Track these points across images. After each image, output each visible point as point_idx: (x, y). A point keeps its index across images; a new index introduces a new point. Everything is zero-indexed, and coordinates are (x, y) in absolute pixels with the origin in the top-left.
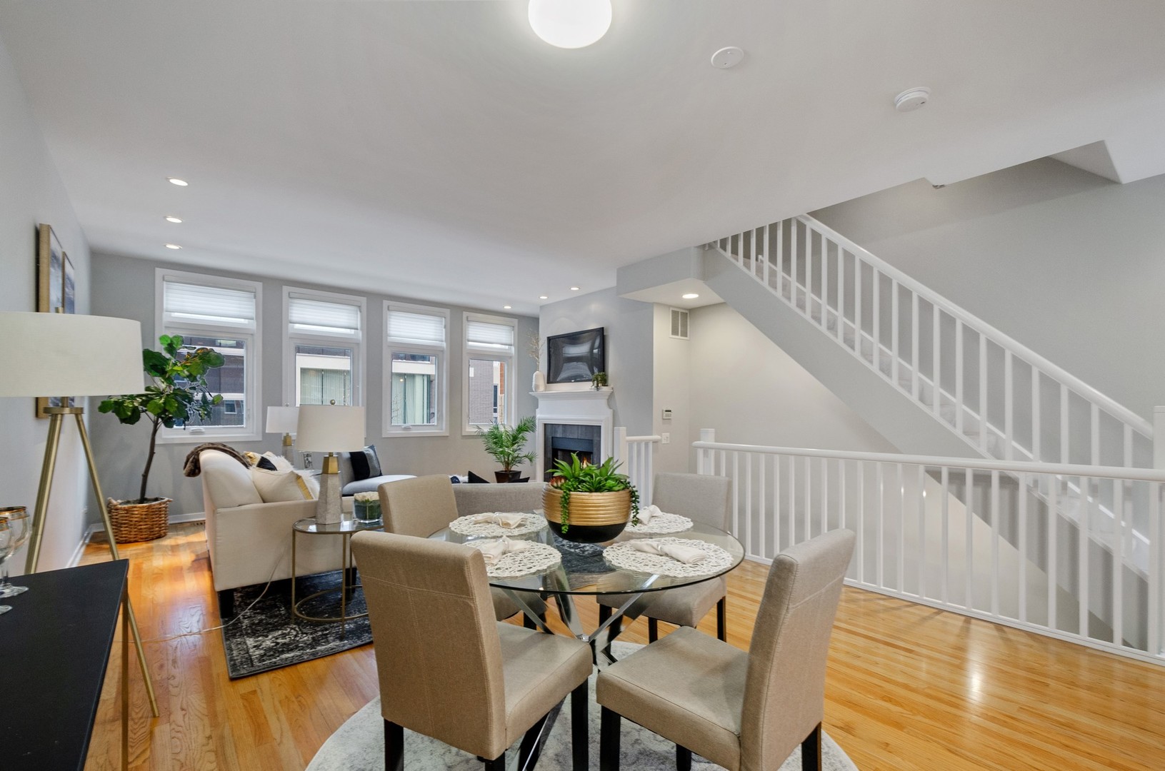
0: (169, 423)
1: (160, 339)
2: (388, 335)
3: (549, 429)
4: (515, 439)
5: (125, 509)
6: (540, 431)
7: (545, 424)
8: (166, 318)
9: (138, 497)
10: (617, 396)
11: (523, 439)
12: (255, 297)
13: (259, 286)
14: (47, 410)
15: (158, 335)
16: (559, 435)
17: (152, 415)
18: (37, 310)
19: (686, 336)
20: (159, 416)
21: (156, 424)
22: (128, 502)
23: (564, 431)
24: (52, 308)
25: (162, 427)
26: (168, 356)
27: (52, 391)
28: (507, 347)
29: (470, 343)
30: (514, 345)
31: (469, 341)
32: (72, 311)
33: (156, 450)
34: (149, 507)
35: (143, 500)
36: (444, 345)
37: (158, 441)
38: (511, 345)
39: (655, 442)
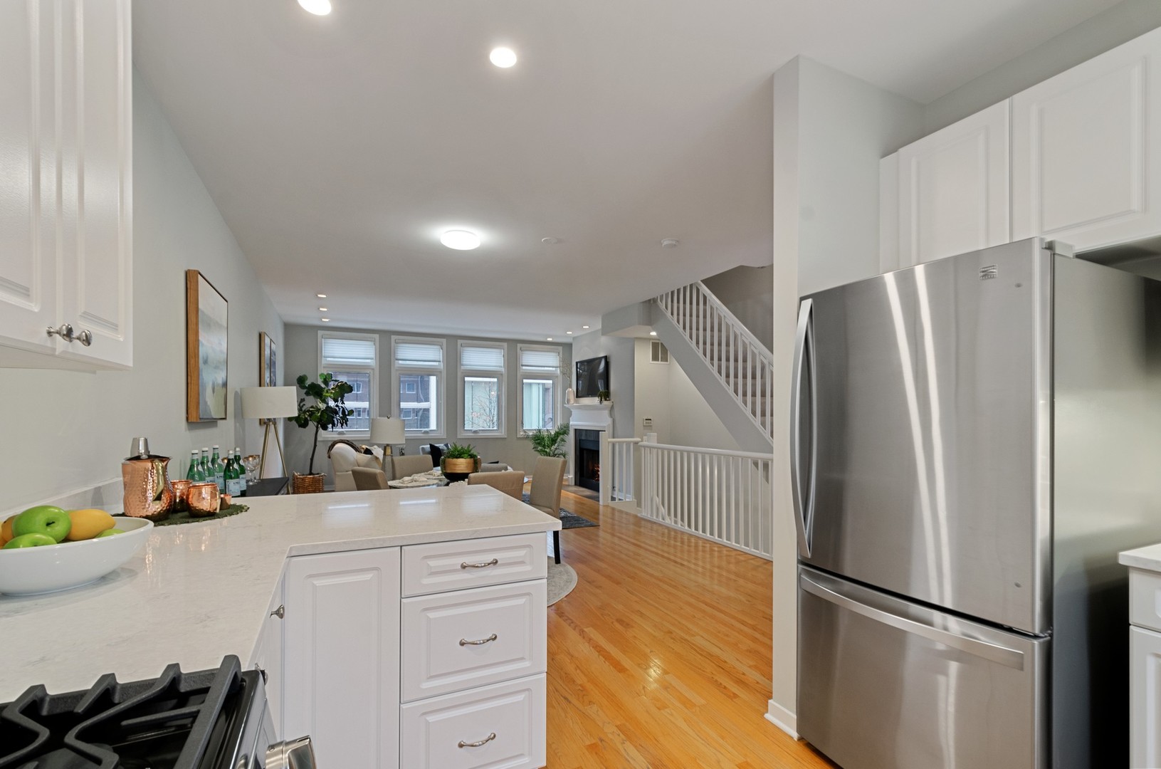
0: (325, 428)
1: (320, 375)
2: (461, 365)
3: (578, 433)
4: (553, 441)
5: (301, 478)
6: (572, 433)
7: (576, 430)
8: (324, 362)
9: (308, 472)
10: (616, 409)
11: (563, 440)
12: (374, 344)
13: (377, 336)
14: (265, 423)
15: (319, 373)
16: (583, 438)
17: (316, 424)
18: (260, 386)
19: (667, 361)
20: (318, 423)
21: (317, 427)
22: (303, 475)
23: (586, 435)
24: (266, 384)
25: (321, 430)
26: (323, 386)
27: (265, 417)
28: (554, 369)
29: (524, 368)
30: (560, 367)
31: (522, 366)
32: (275, 385)
33: (317, 444)
34: (313, 478)
35: (311, 474)
36: (503, 370)
37: (319, 439)
38: (557, 367)
39: (636, 443)
